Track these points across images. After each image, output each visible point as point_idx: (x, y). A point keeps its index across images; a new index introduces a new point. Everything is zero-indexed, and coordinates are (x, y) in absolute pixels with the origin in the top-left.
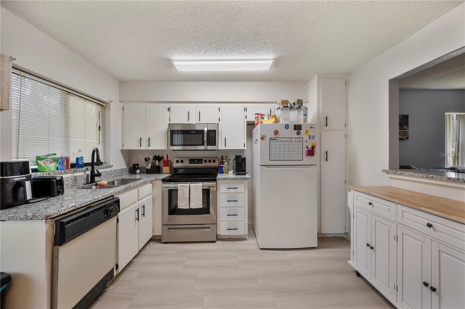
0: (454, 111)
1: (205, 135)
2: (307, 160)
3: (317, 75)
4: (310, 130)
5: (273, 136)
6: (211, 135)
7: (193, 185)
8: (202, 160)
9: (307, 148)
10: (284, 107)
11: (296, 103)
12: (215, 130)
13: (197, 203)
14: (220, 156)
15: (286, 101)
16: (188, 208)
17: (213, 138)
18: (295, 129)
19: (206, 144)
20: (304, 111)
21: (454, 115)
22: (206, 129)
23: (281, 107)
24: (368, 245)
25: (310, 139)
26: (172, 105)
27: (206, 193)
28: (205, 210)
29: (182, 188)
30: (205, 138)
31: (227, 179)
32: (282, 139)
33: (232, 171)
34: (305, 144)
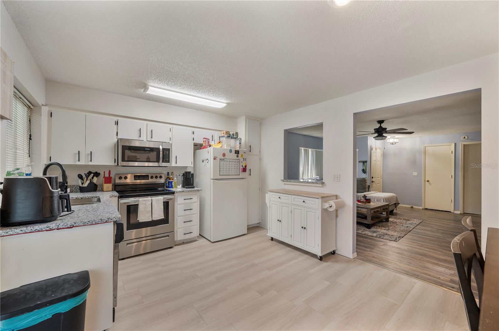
0: (303, 147)
1: (161, 153)
2: (242, 175)
3: (245, 116)
4: (244, 154)
5: (222, 157)
6: (165, 153)
7: (155, 198)
8: (148, 176)
9: (242, 166)
10: (228, 136)
11: (235, 134)
12: (169, 149)
13: (159, 215)
14: (166, 173)
15: (228, 132)
16: (151, 220)
17: (167, 156)
18: (235, 153)
19: (161, 160)
20: (239, 141)
21: (303, 149)
22: (161, 147)
23: (226, 136)
24: (278, 220)
25: (243, 160)
26: (120, 119)
27: (166, 205)
28: (165, 221)
29: (144, 202)
30: (161, 156)
31: (184, 191)
32: (228, 160)
33: (181, 185)
34: (241, 164)
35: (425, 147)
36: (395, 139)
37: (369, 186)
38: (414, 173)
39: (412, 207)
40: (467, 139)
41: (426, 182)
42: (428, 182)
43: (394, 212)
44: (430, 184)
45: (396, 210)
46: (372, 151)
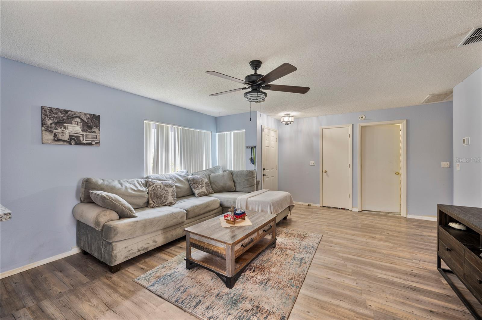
35: (322, 129)
36: (289, 116)
37: (258, 182)
38: (311, 161)
39: (309, 205)
40: (364, 119)
41: (323, 172)
42: (325, 173)
43: (287, 218)
44: (327, 175)
45: (291, 214)
46: (263, 133)
